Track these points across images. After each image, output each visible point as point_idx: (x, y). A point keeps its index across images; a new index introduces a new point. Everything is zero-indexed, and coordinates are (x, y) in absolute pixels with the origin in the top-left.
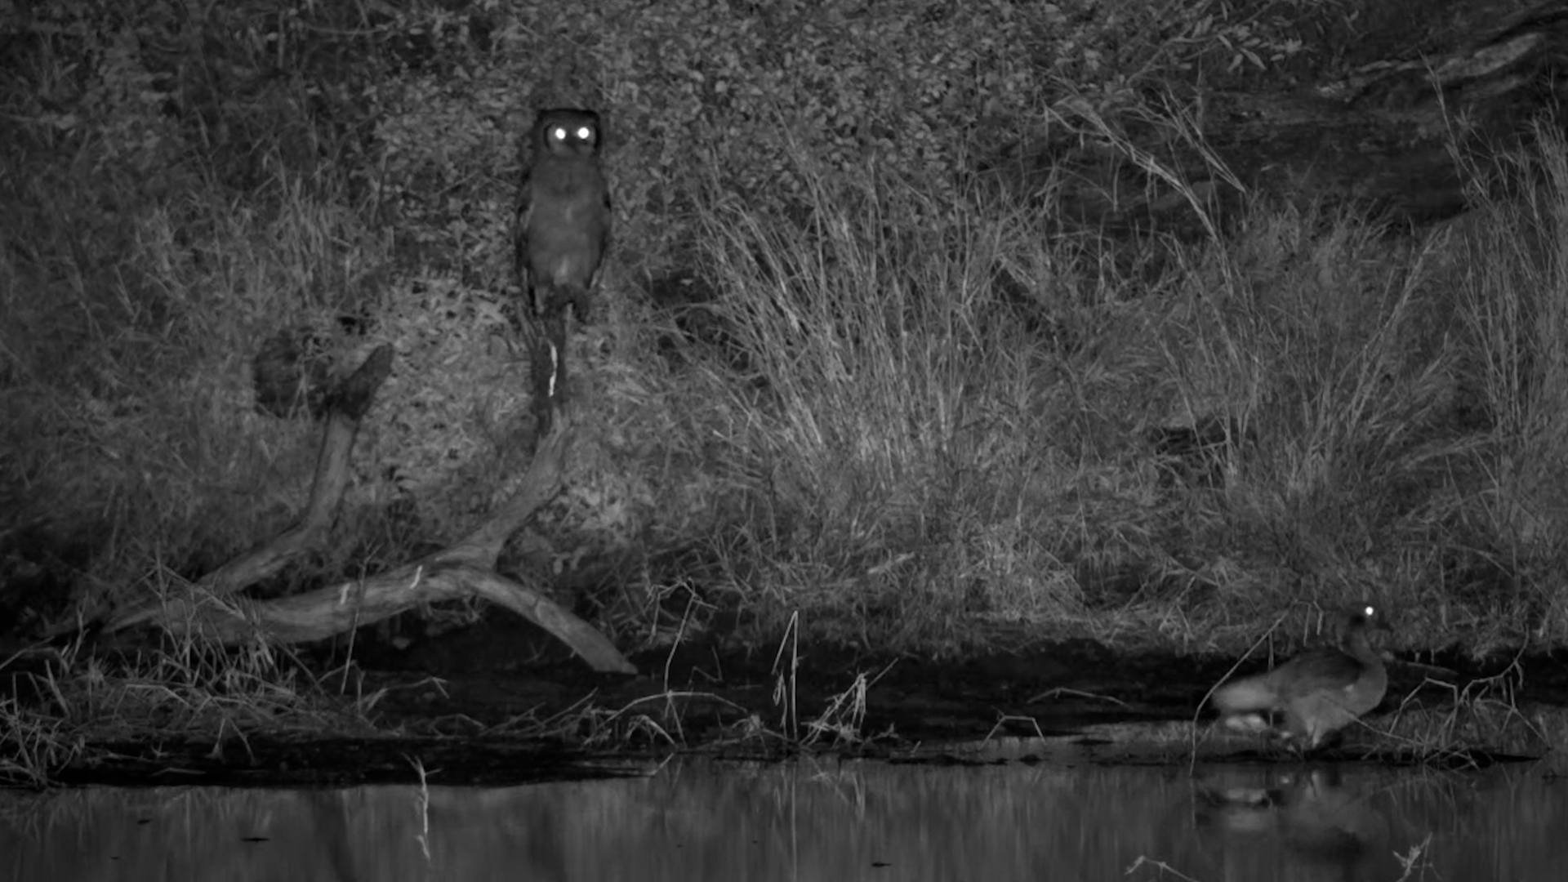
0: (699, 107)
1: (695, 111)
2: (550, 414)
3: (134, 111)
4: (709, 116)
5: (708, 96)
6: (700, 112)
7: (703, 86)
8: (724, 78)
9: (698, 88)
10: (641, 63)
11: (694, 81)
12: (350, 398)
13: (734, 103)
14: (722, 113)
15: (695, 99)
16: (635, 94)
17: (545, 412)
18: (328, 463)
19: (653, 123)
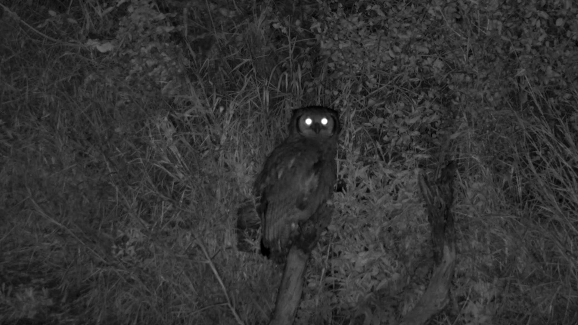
0: (545, 35)
1: (541, 39)
2: (442, 249)
3: (151, 40)
4: (552, 43)
5: (551, 29)
6: (545, 40)
7: (548, 21)
8: (562, 16)
9: (544, 23)
10: (504, 7)
11: (541, 18)
12: (303, 238)
13: (568, 34)
14: (560, 42)
15: (542, 30)
16: (500, 28)
17: (438, 249)
18: (288, 284)
19: (512, 49)
